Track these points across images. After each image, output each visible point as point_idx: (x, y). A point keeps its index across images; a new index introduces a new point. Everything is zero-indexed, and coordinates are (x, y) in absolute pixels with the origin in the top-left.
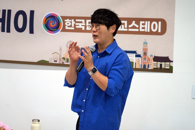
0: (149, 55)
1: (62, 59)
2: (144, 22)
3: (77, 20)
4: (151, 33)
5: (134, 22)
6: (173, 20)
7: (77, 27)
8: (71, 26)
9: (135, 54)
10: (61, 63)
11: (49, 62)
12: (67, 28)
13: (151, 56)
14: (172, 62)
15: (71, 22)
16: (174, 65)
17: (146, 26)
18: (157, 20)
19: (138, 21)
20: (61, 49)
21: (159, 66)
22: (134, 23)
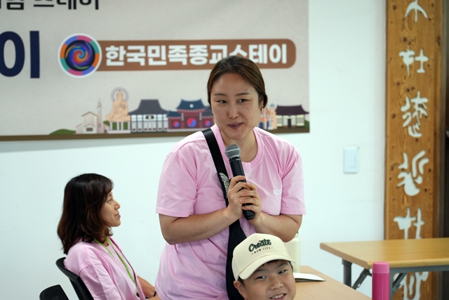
1: (102, 125)
2: (255, 47)
3: (130, 48)
4: (270, 65)
5: (239, 47)
6: (306, 40)
7: (129, 60)
8: (117, 60)
10: (102, 132)
11: (75, 132)
12: (109, 63)
13: (272, 105)
14: (308, 113)
15: (118, 52)
16: (311, 118)
17: (260, 53)
18: (280, 42)
19: (245, 44)
20: (100, 105)
21: (286, 123)
22: (238, 49)
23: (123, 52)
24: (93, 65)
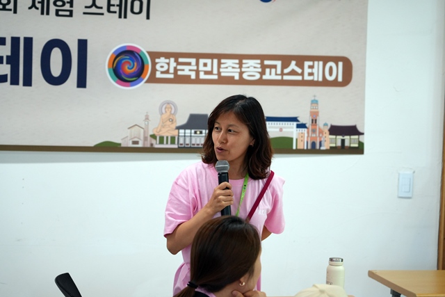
0: (320, 123)
1: (149, 138)
2: (311, 63)
3: (181, 60)
4: (325, 83)
5: (293, 63)
6: (364, 59)
7: (180, 73)
8: (167, 72)
9: (295, 123)
10: (149, 146)
11: (120, 144)
12: (158, 75)
13: (326, 125)
14: (363, 134)
15: (168, 64)
16: (366, 139)
17: (315, 71)
18: (336, 60)
19: (300, 60)
20: (147, 118)
21: (339, 144)
22: (293, 66)
23: (173, 64)
24: (142, 76)
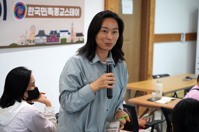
1: (27, 41)
4: (75, 17)
6: (84, 7)
7: (35, 13)
10: (26, 44)
11: (17, 44)
12: (29, 15)
13: (75, 33)
14: (84, 36)
15: (32, 9)
17: (72, 12)
18: (77, 8)
19: (69, 8)
20: (26, 33)
21: (78, 40)
24: (24, 15)
